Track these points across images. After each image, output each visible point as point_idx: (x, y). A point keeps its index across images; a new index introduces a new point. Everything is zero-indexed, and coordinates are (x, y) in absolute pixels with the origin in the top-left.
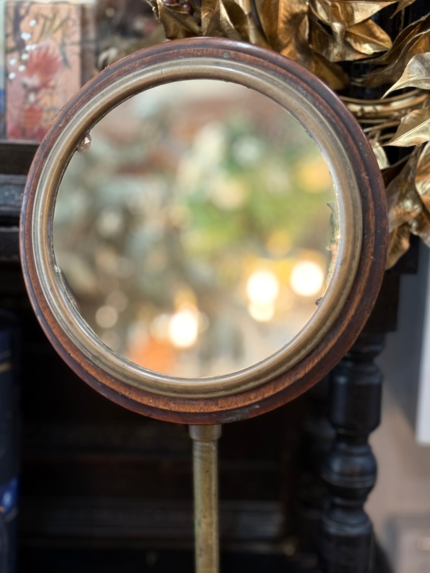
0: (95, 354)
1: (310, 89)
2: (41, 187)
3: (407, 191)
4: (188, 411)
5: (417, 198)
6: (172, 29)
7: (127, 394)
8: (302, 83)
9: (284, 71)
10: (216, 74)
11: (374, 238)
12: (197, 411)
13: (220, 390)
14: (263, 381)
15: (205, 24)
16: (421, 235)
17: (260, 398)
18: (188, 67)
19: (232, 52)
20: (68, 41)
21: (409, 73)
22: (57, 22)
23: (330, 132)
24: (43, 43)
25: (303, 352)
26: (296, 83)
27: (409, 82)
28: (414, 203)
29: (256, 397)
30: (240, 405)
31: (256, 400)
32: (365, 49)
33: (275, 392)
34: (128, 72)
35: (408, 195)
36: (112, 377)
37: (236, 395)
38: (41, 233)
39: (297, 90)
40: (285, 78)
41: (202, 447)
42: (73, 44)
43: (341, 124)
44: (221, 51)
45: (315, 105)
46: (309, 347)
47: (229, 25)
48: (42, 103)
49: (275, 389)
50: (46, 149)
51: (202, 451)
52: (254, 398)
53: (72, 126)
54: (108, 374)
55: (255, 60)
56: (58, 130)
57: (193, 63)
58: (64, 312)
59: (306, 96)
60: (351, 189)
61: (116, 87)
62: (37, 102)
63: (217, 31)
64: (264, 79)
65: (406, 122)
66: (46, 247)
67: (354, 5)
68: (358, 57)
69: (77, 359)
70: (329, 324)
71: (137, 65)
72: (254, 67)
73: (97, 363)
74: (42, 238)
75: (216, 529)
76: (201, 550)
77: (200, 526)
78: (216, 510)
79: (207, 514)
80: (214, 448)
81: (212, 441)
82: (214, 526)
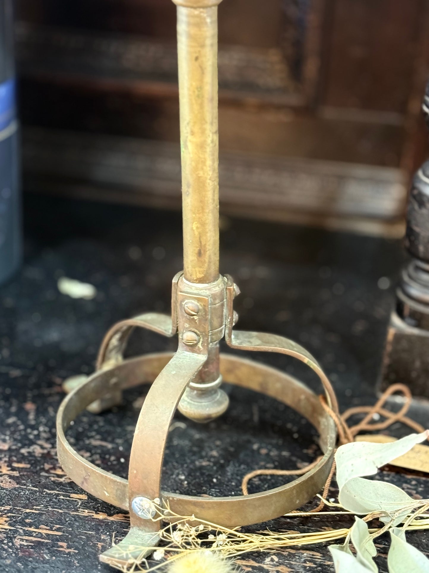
41: (189, 16)
51: (189, 24)
75: (213, 155)
76: (188, 187)
77: (186, 147)
78: (212, 124)
79: (196, 129)
80: (208, 20)
81: (204, 7)
82: (208, 149)
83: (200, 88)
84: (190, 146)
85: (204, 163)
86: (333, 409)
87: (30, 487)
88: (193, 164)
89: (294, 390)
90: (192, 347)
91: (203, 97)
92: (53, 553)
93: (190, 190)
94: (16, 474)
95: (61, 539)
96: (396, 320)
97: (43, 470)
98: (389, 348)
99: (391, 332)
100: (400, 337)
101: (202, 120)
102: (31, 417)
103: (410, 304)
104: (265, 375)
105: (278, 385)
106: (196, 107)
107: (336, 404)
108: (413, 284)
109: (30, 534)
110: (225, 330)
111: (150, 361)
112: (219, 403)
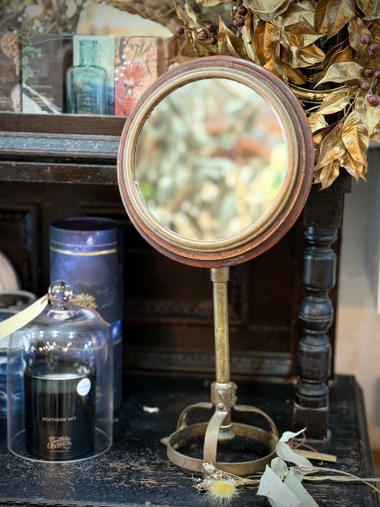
0: (156, 228)
1: (272, 83)
2: (128, 138)
3: (337, 142)
4: (205, 259)
5: (343, 146)
6: (201, 51)
7: (173, 251)
8: (267, 80)
9: (258, 73)
10: (222, 76)
11: (305, 163)
12: (210, 259)
13: (221, 247)
14: (244, 242)
15: (220, 48)
16: (346, 167)
17: (243, 252)
18: (207, 72)
19: (231, 64)
20: (150, 59)
21: (329, 74)
22: (144, 48)
23: (281, 106)
24: (136, 61)
25: (266, 226)
26: (265, 80)
27: (329, 79)
28: (341, 148)
29: (241, 251)
30: (232, 256)
31: (241, 253)
32: (311, 61)
33: (252, 248)
34: (175, 75)
35: (338, 144)
36: (165, 241)
37: (231, 250)
38: (128, 163)
39: (265, 84)
40: (258, 77)
41: (217, 286)
42: (153, 60)
43: (288, 102)
44: (225, 63)
45: (274, 91)
46: (269, 223)
47: (232, 49)
48: (135, 95)
49: (251, 247)
50: (131, 118)
51: (218, 288)
52: (240, 252)
53: (145, 105)
54: (162, 239)
55: (242, 68)
56: (138, 107)
57: (210, 70)
58: (139, 206)
59: (269, 87)
60: (292, 137)
61: (169, 83)
62: (132, 94)
63: (226, 52)
64: (247, 78)
65: (326, 101)
66: (130, 170)
67: (304, 37)
68: (308, 65)
69: (146, 232)
70: (280, 210)
71: (180, 71)
72: (242, 71)
73: (156, 233)
74: (128, 166)
75: (227, 334)
76: (218, 346)
77: (217, 332)
78: (226, 323)
79: (221, 325)
80: (225, 287)
81: (223, 283)
82: (225, 332)
83: (222, 310)
84: (219, 332)
85: (224, 337)
86: (276, 435)
87: (160, 472)
88: (220, 338)
89: (259, 433)
90: (221, 409)
91: (223, 313)
92: (177, 488)
93: (219, 348)
94: (153, 469)
95: (179, 485)
96: (296, 405)
97: (163, 467)
98: (295, 417)
99: (295, 410)
100: (299, 411)
101: (223, 321)
102: (150, 452)
103: (301, 397)
104: (246, 429)
105: (252, 432)
106: (221, 317)
107: (277, 433)
108: (302, 389)
109: (166, 484)
110: (233, 403)
111: (197, 426)
112: (232, 434)
